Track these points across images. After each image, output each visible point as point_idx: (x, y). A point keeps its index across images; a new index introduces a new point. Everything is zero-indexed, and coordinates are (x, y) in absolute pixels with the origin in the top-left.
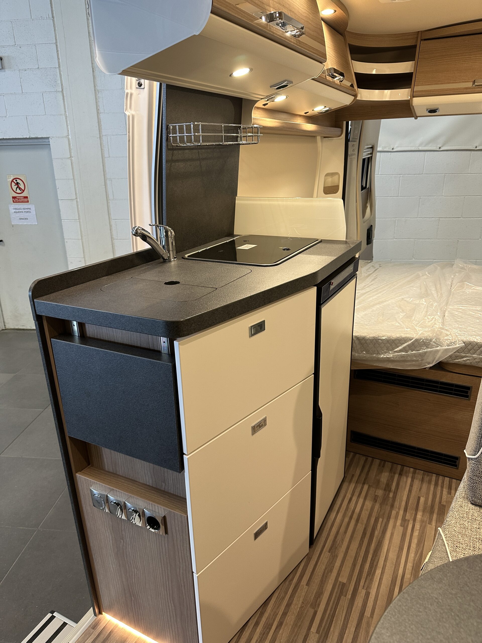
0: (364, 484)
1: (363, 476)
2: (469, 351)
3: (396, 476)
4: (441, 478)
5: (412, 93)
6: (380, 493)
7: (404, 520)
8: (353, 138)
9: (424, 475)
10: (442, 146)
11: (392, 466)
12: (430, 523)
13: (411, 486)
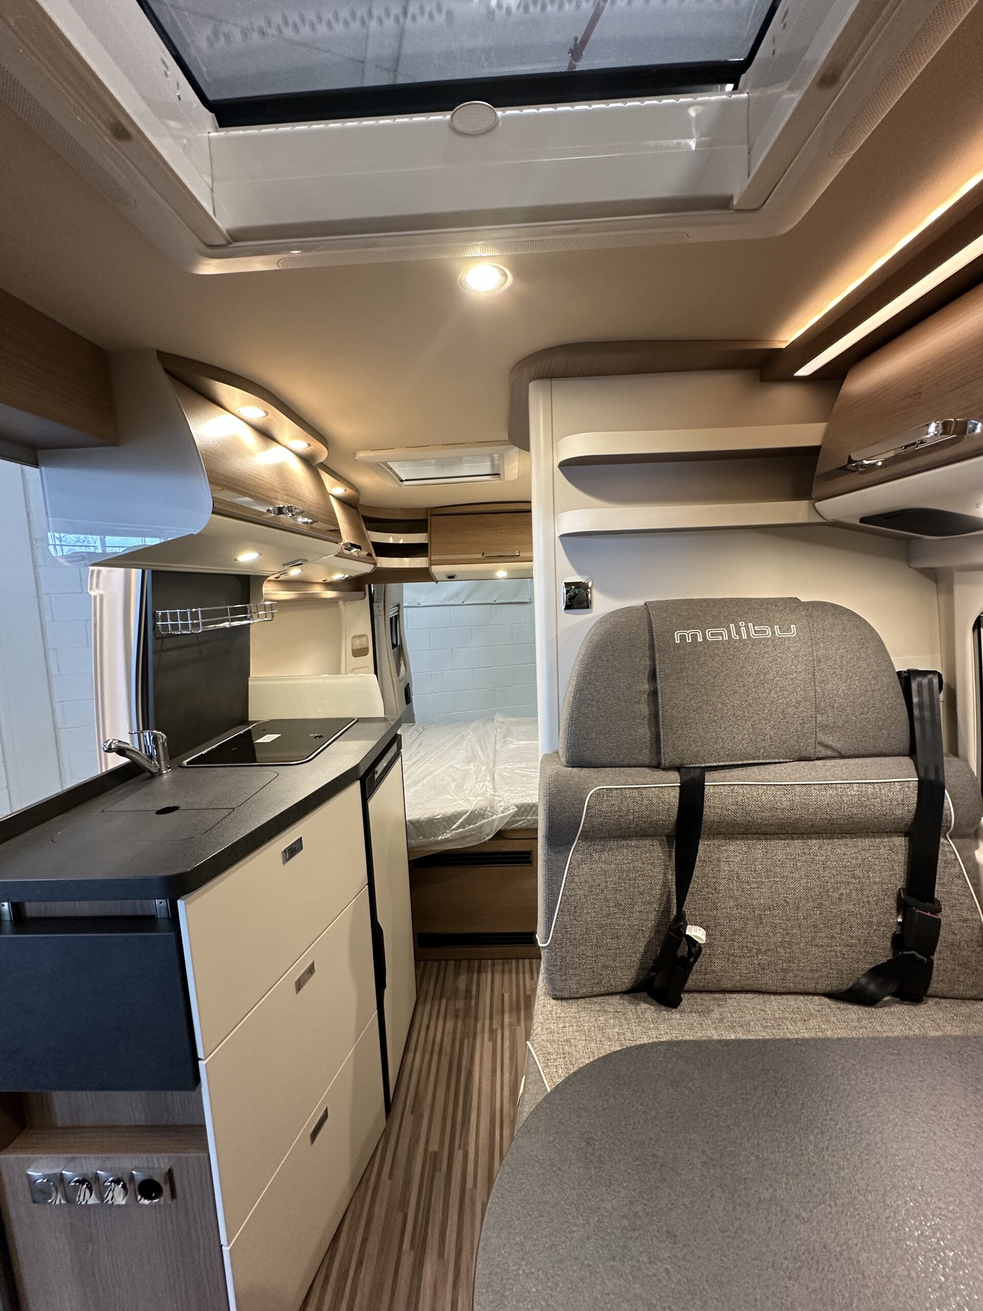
0: (441, 998)
1: (439, 989)
2: (522, 815)
3: (475, 975)
4: (521, 961)
5: (430, 561)
6: (460, 1004)
7: (492, 1031)
8: (378, 599)
9: (503, 964)
10: (465, 601)
11: (469, 963)
12: (519, 1024)
13: (493, 982)
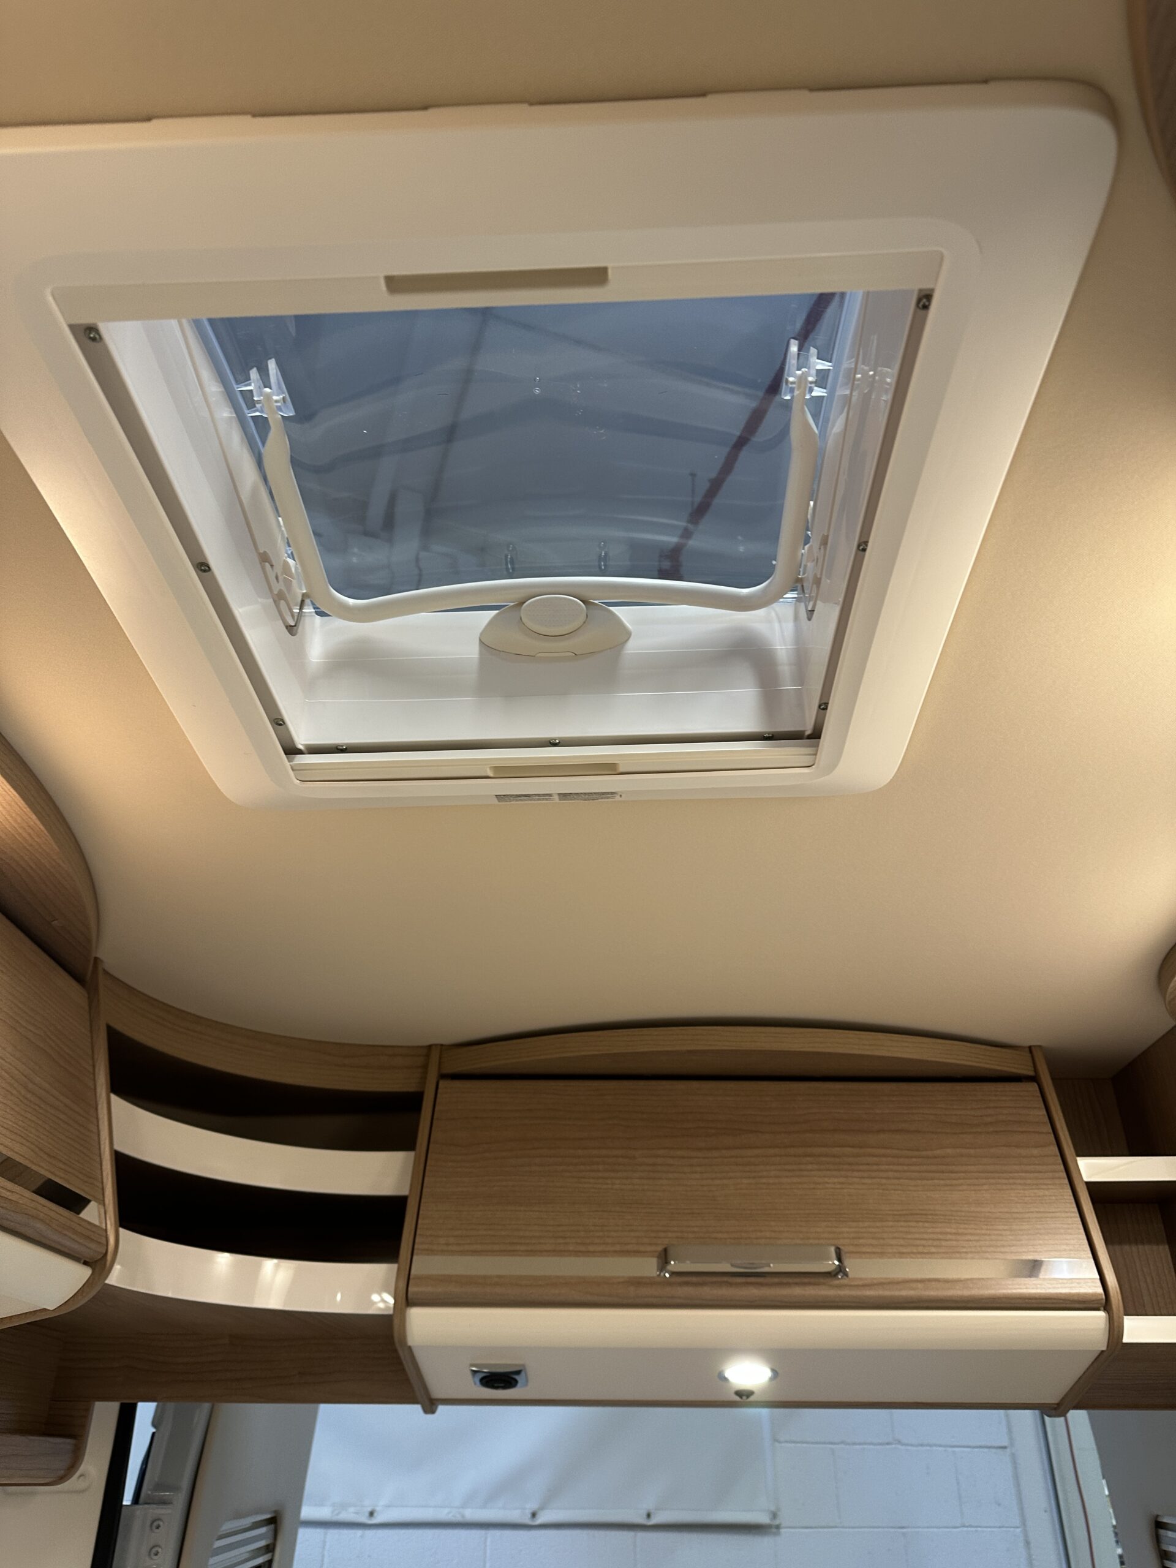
5: (402, 1285)
10: (542, 1508)
